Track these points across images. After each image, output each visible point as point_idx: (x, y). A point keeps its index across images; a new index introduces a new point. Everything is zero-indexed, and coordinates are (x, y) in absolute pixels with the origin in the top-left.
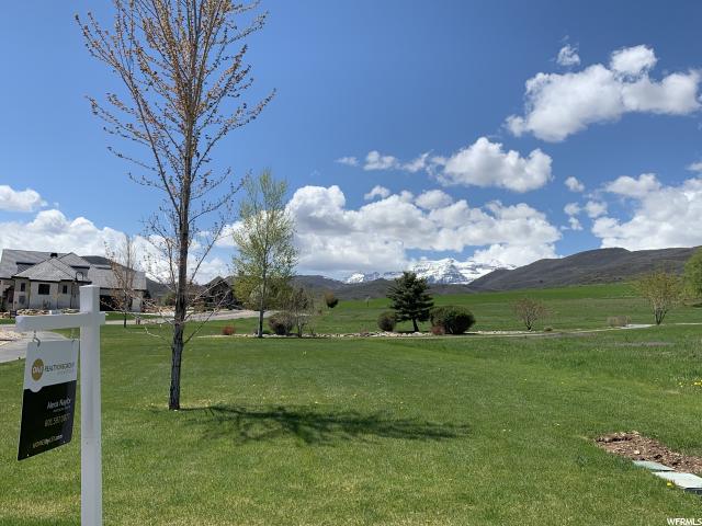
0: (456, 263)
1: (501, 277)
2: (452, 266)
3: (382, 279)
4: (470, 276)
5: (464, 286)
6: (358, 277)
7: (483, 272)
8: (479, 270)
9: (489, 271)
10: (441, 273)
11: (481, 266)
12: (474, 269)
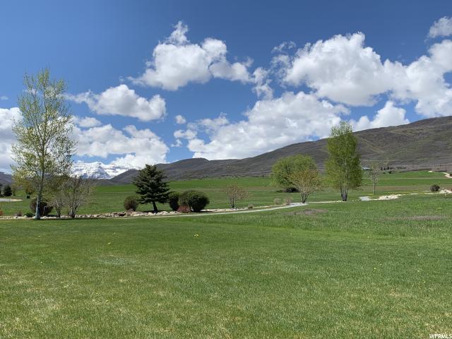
0: (103, 165)
1: (132, 175)
2: (100, 167)
4: (112, 174)
5: (108, 180)
7: (121, 172)
8: (118, 170)
9: (124, 171)
10: (92, 171)
11: (119, 168)
12: (114, 169)
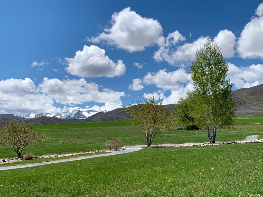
0: (81, 109)
1: (100, 116)
2: (79, 111)
3: (44, 116)
4: (87, 115)
5: (84, 120)
6: (32, 116)
7: (93, 114)
8: (91, 112)
9: (95, 113)
10: (74, 114)
11: (92, 111)
12: (89, 112)
